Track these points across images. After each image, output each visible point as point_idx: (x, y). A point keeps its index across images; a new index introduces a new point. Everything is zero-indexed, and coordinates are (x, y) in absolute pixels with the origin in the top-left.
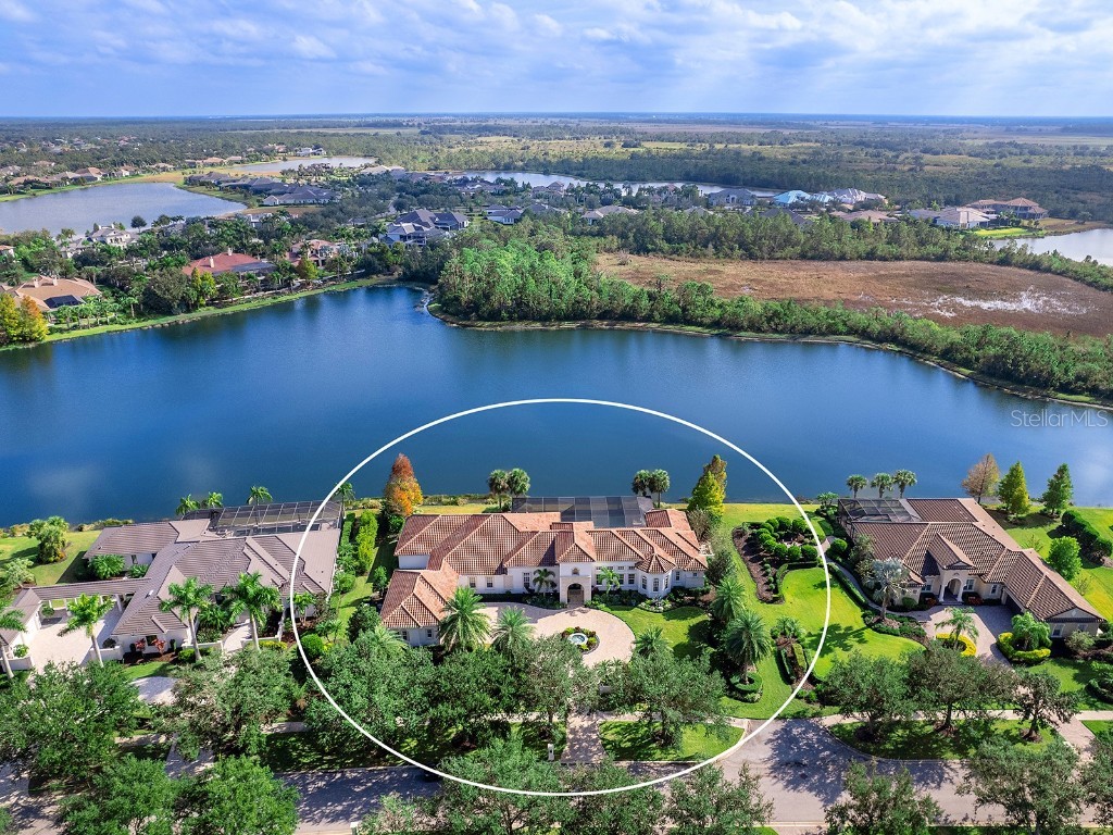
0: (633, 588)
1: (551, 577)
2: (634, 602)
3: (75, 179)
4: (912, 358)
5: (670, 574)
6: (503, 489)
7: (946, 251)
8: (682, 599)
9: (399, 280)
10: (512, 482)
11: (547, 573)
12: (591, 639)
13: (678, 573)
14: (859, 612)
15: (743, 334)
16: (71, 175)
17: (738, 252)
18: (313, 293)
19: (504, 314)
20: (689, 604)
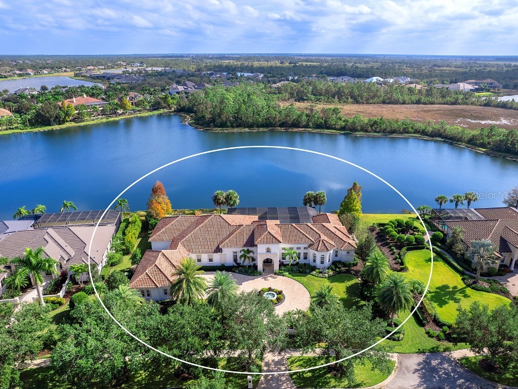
0: (306, 261)
1: (251, 255)
2: (308, 271)
3: (20, 74)
4: (451, 144)
5: (332, 252)
6: (222, 202)
7: (456, 100)
8: (340, 269)
9: (175, 111)
10: (228, 198)
11: (249, 252)
12: (279, 296)
13: (337, 252)
14: (459, 277)
15: (357, 133)
16: (18, 72)
17: (350, 100)
18: (129, 117)
19: (229, 124)
20: (344, 272)
